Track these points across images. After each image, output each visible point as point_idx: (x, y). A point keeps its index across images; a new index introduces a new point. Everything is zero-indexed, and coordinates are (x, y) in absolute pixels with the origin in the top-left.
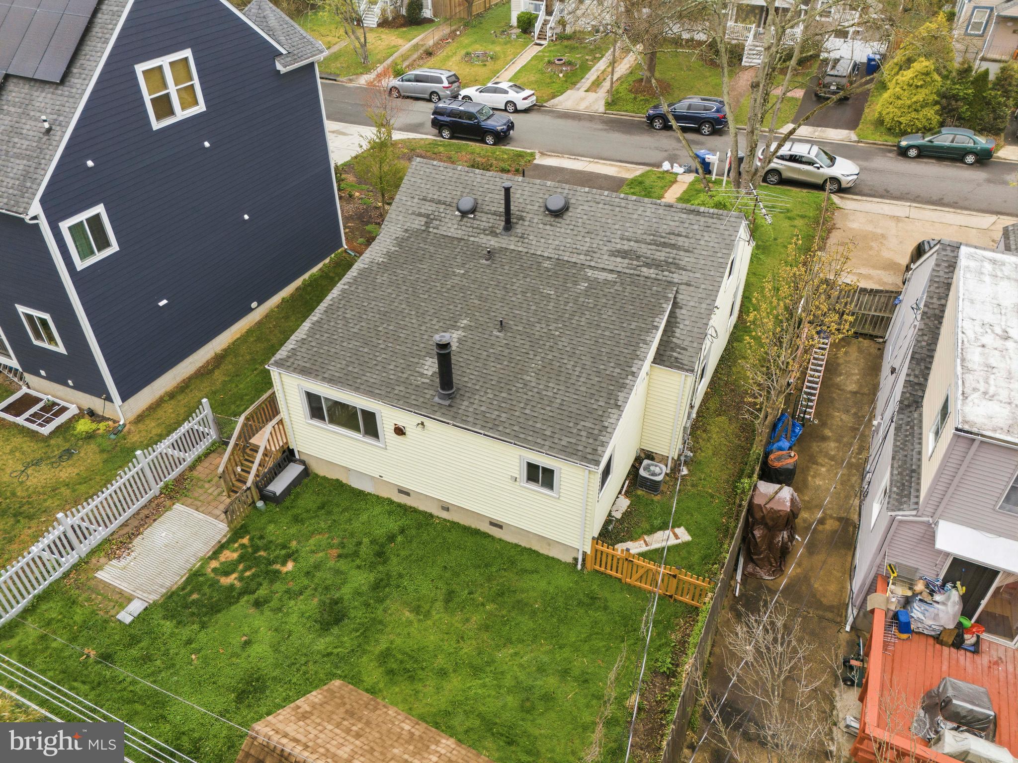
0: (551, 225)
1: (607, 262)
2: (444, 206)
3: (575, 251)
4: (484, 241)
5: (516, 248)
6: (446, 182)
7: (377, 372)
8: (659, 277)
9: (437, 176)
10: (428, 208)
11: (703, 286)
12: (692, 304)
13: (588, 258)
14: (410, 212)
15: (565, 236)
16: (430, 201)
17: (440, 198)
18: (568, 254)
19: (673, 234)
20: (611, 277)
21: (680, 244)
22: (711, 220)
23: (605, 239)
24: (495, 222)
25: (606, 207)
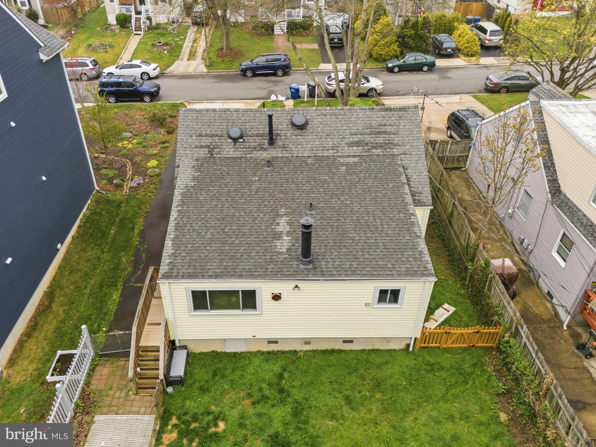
0: (301, 135)
1: (348, 151)
2: (217, 138)
3: (324, 148)
4: (258, 155)
5: (283, 155)
6: (212, 121)
7: (246, 261)
8: (386, 153)
9: (203, 118)
10: (206, 141)
11: (414, 153)
12: (412, 165)
13: (335, 151)
14: (193, 146)
15: (313, 140)
16: (205, 136)
17: (213, 133)
18: (320, 152)
19: (382, 125)
20: (356, 160)
21: (388, 130)
22: (400, 113)
23: (340, 137)
24: (260, 141)
25: (332, 117)
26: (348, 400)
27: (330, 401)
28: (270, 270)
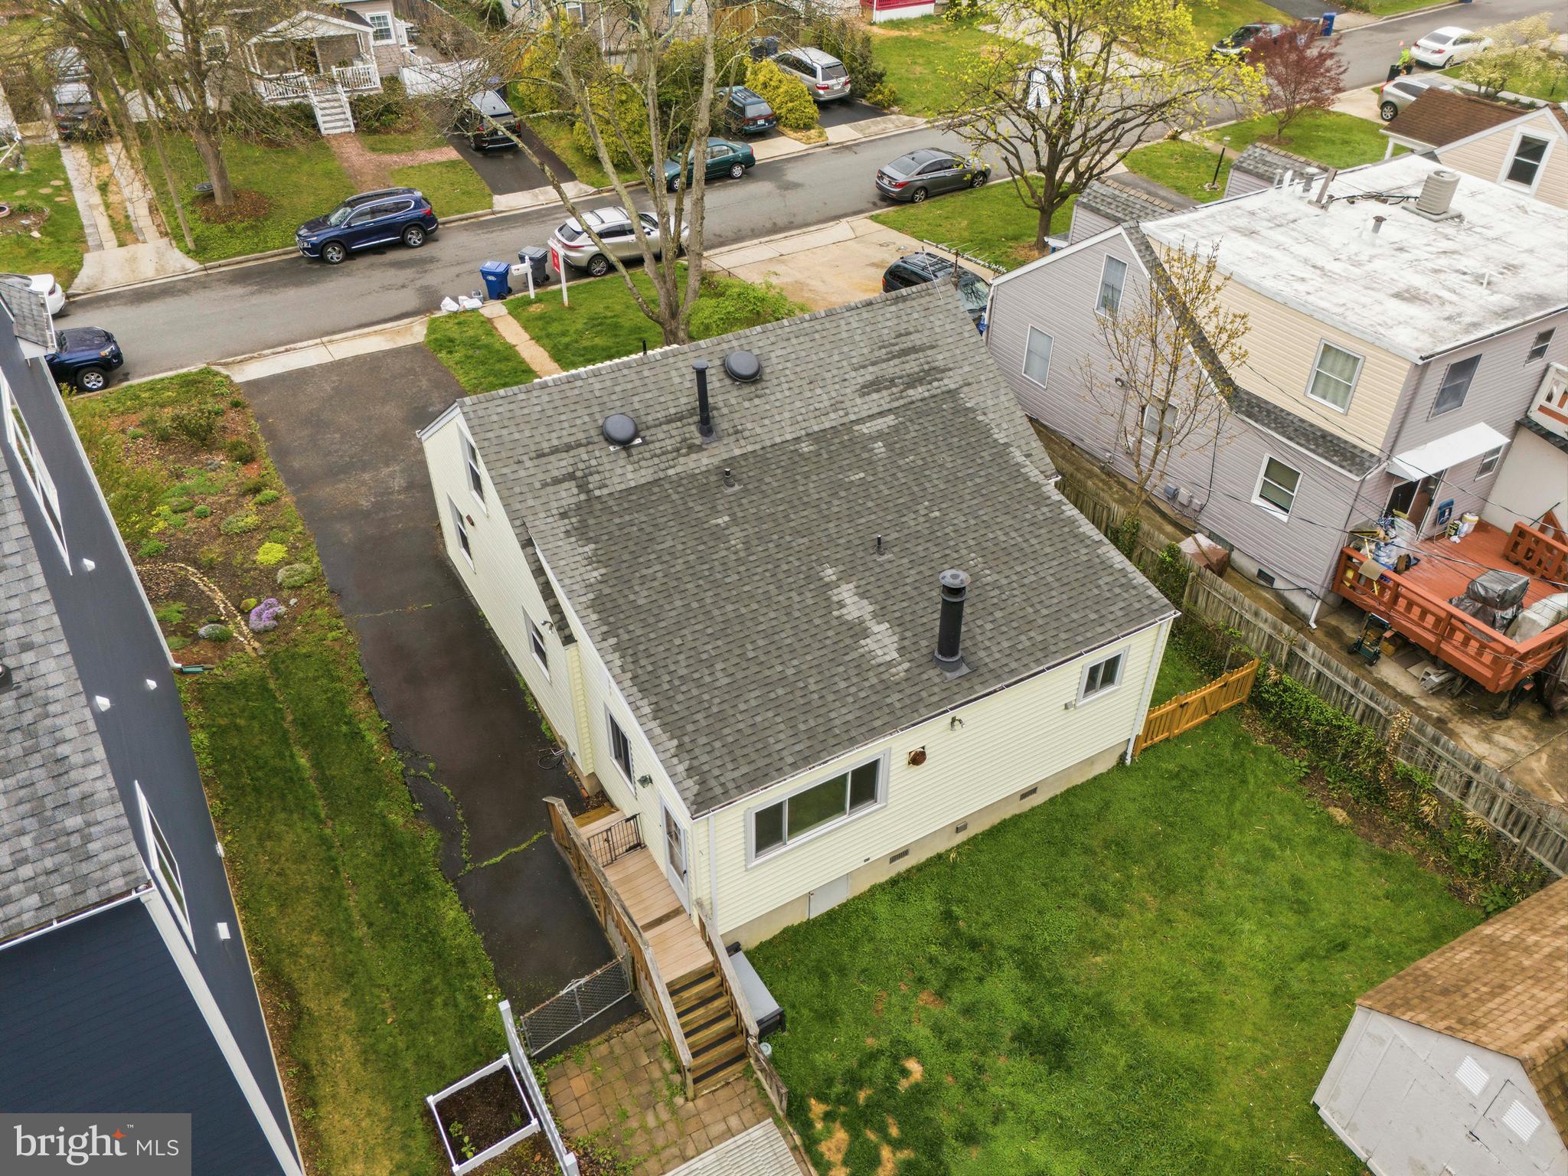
0: (757, 396)
1: (866, 407)
2: (582, 450)
3: (817, 413)
4: (692, 465)
5: (744, 451)
6: (550, 413)
7: (838, 704)
8: (935, 392)
9: (526, 411)
10: (560, 465)
11: (983, 378)
12: (990, 403)
13: (841, 413)
14: (538, 485)
15: (788, 401)
16: (552, 453)
17: (566, 440)
18: (813, 421)
19: (901, 335)
20: (890, 420)
21: (918, 343)
22: (922, 301)
23: (837, 379)
24: (681, 431)
25: (802, 339)
26: (1098, 903)
27: (1072, 920)
28: (898, 705)
